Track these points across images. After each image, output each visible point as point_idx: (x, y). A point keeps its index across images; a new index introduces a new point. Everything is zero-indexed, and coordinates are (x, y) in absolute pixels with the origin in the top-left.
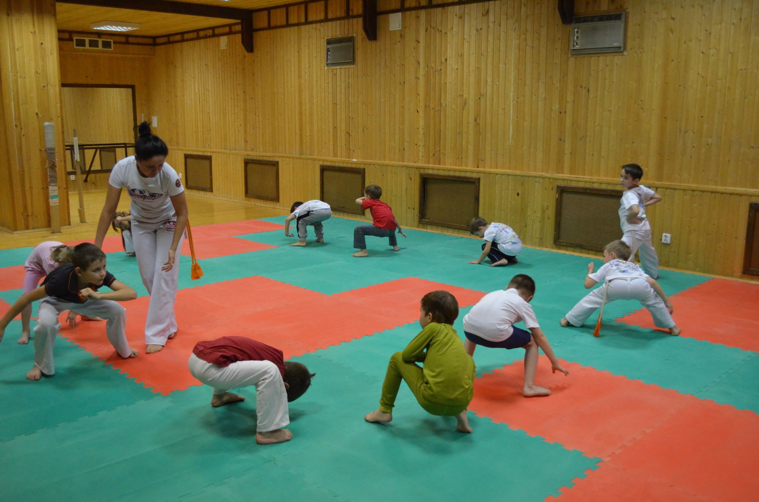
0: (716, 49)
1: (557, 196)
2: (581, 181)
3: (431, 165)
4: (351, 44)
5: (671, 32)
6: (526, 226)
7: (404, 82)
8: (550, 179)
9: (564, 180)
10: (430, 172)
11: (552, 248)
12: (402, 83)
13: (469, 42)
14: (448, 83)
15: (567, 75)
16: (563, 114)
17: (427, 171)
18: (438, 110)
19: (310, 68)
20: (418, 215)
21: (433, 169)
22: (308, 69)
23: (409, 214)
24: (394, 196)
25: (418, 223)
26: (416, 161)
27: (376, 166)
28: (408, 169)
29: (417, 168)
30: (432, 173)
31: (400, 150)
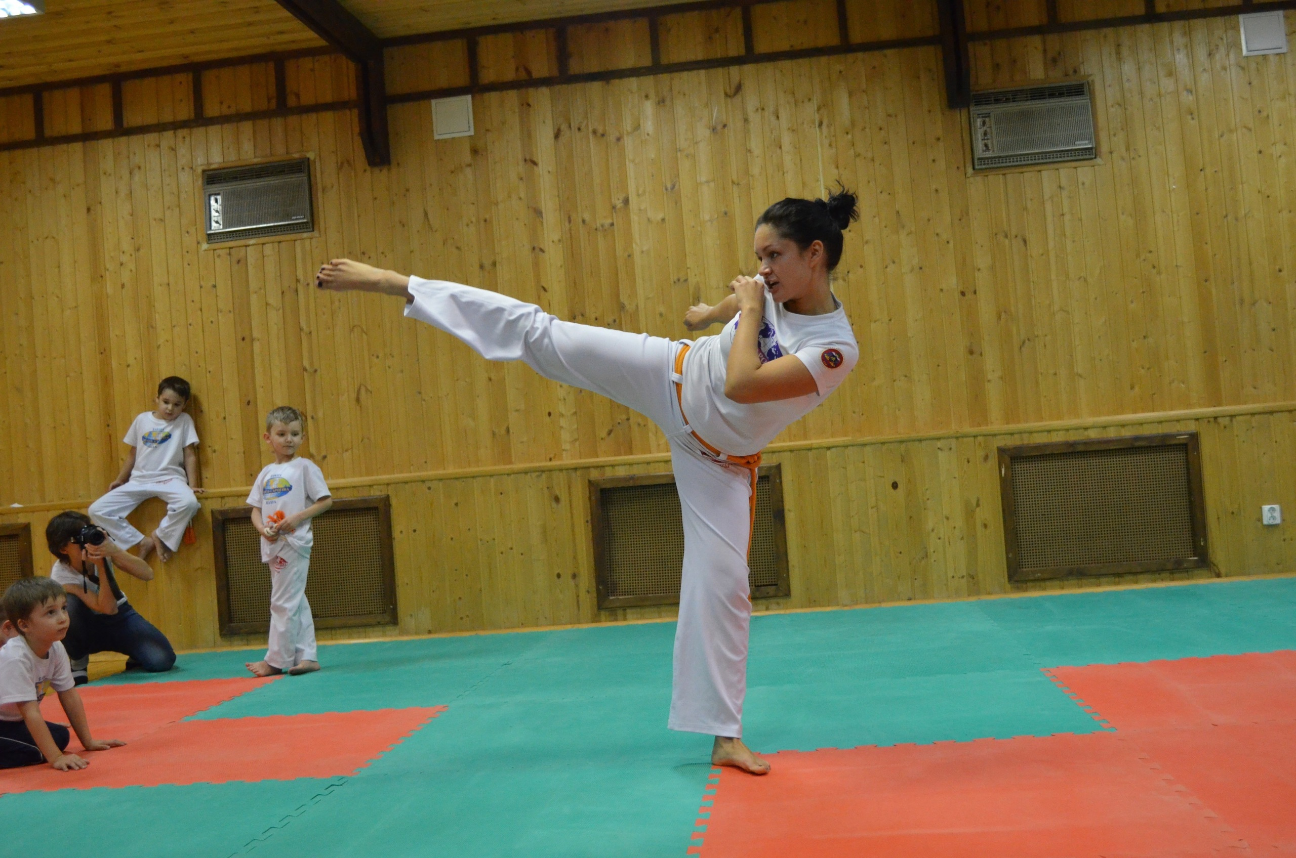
0: (1285, 144)
1: (1003, 472)
2: (1057, 430)
3: (602, 460)
4: (303, 177)
5: (1189, 117)
6: (927, 556)
7: (494, 264)
8: (975, 437)
9: (1012, 434)
10: (621, 472)
11: (1005, 592)
12: (487, 263)
13: (692, 157)
15: (967, 214)
16: (969, 296)
17: (609, 473)
18: (615, 321)
19: (138, 250)
20: (594, 589)
21: (631, 464)
22: (131, 255)
23: (561, 592)
24: (502, 553)
25: (596, 609)
26: (552, 456)
27: (428, 484)
28: (544, 476)
29: (575, 469)
30: (628, 474)
31: (494, 434)
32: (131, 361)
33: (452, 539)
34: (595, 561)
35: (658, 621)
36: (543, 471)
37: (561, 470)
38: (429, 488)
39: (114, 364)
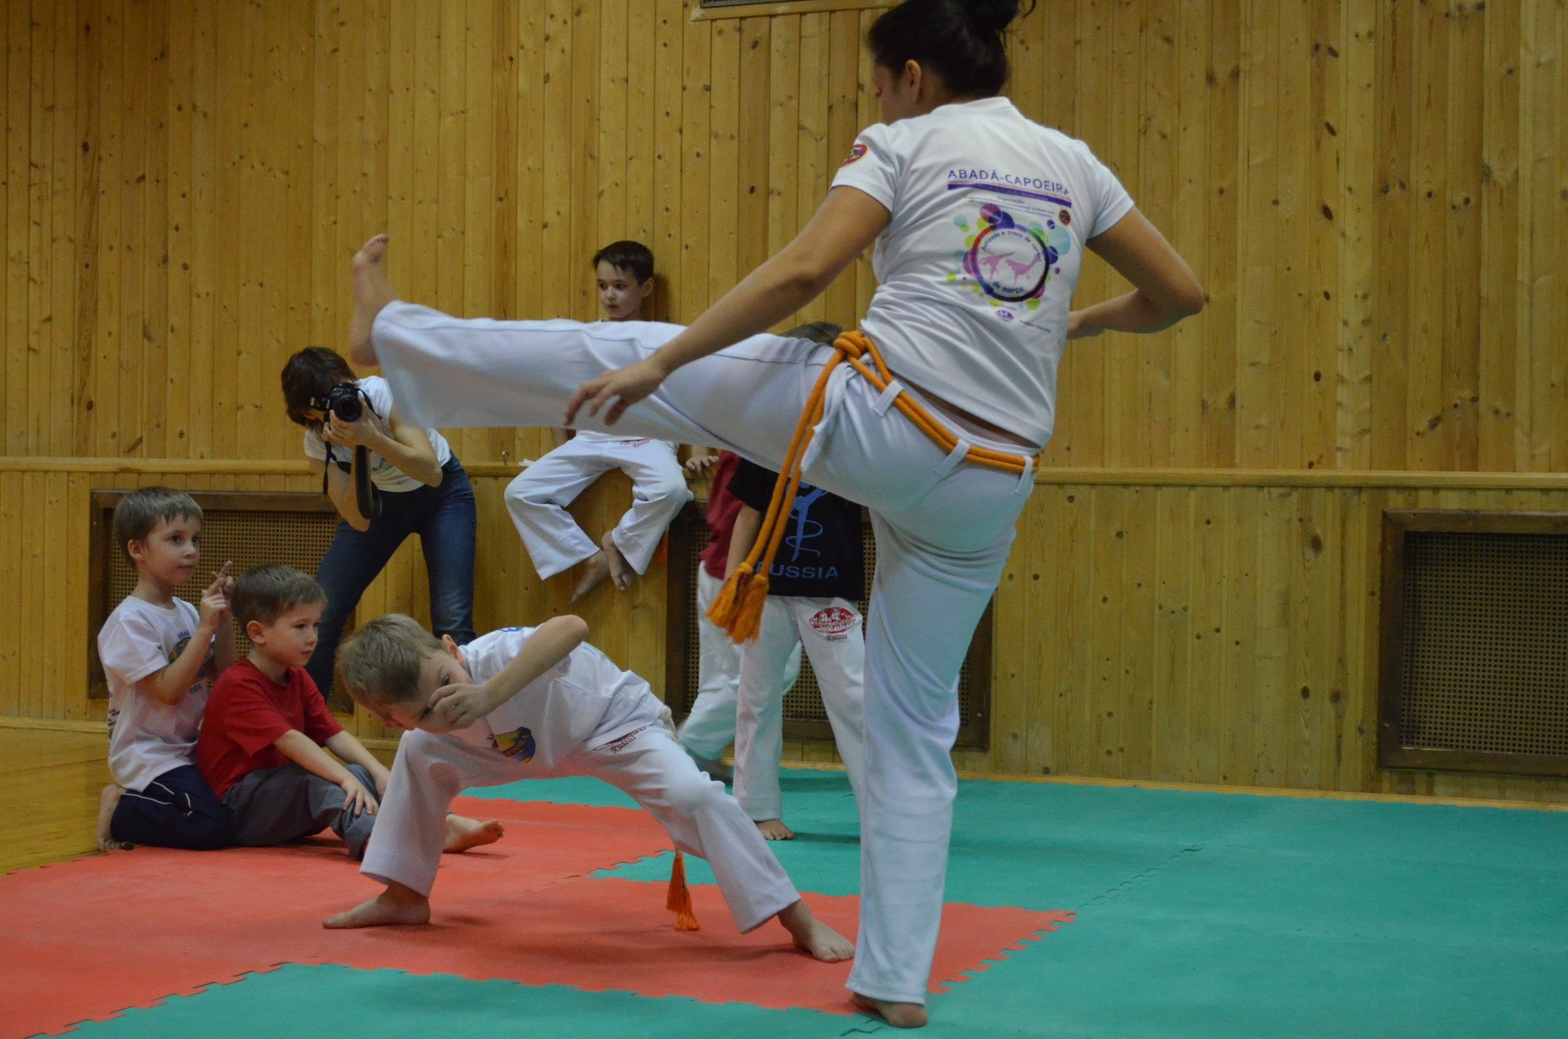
7: (1235, 74)
10: (1451, 502)
12: (1222, 72)
14: (1527, 77)
17: (1426, 502)
18: (1467, 201)
19: (578, 13)
20: (1374, 727)
21: (1472, 489)
22: (565, 22)
23: (1307, 726)
24: (1198, 637)
25: (1373, 767)
26: (1314, 458)
27: (1070, 491)
28: (1295, 495)
29: (1359, 489)
30: (1465, 507)
31: (1204, 406)
32: (551, 217)
33: (1105, 599)
34: (1381, 671)
35: (1498, 804)
36: (1295, 487)
37: (1330, 488)
38: (1071, 499)
39: (522, 221)
